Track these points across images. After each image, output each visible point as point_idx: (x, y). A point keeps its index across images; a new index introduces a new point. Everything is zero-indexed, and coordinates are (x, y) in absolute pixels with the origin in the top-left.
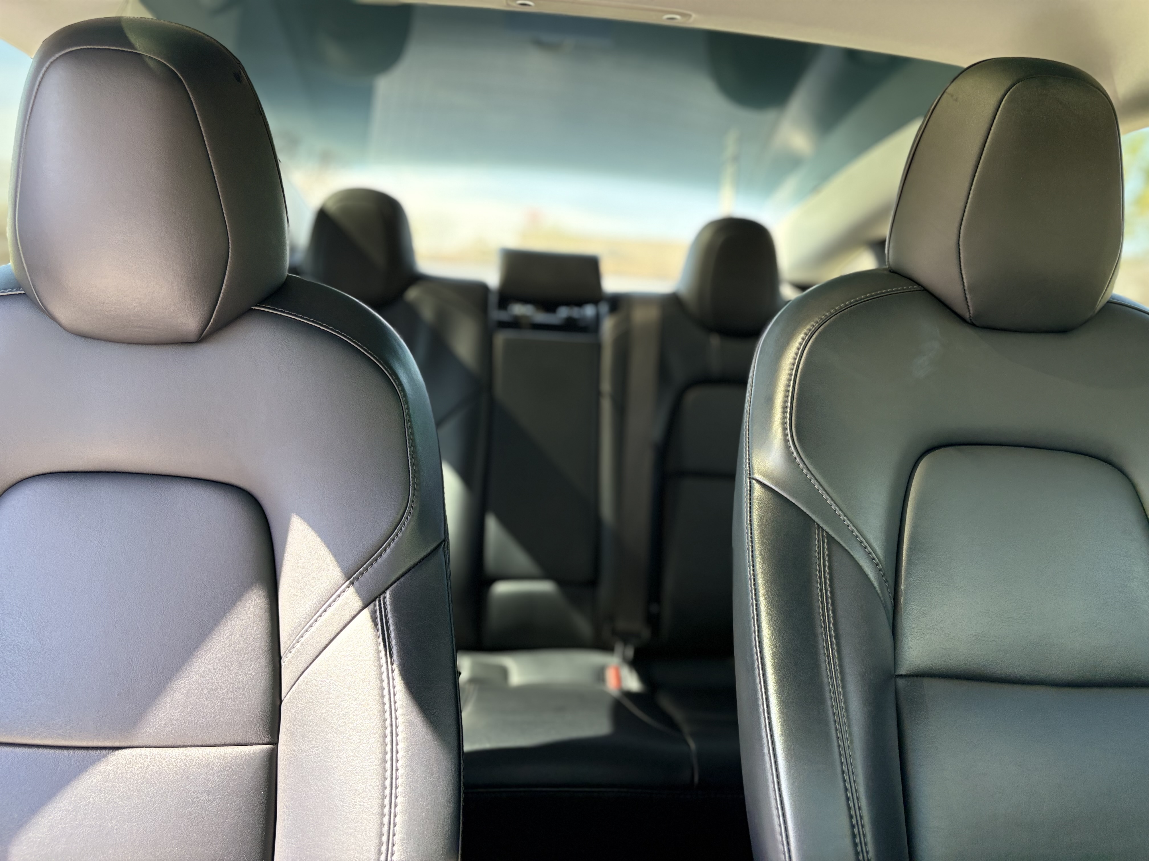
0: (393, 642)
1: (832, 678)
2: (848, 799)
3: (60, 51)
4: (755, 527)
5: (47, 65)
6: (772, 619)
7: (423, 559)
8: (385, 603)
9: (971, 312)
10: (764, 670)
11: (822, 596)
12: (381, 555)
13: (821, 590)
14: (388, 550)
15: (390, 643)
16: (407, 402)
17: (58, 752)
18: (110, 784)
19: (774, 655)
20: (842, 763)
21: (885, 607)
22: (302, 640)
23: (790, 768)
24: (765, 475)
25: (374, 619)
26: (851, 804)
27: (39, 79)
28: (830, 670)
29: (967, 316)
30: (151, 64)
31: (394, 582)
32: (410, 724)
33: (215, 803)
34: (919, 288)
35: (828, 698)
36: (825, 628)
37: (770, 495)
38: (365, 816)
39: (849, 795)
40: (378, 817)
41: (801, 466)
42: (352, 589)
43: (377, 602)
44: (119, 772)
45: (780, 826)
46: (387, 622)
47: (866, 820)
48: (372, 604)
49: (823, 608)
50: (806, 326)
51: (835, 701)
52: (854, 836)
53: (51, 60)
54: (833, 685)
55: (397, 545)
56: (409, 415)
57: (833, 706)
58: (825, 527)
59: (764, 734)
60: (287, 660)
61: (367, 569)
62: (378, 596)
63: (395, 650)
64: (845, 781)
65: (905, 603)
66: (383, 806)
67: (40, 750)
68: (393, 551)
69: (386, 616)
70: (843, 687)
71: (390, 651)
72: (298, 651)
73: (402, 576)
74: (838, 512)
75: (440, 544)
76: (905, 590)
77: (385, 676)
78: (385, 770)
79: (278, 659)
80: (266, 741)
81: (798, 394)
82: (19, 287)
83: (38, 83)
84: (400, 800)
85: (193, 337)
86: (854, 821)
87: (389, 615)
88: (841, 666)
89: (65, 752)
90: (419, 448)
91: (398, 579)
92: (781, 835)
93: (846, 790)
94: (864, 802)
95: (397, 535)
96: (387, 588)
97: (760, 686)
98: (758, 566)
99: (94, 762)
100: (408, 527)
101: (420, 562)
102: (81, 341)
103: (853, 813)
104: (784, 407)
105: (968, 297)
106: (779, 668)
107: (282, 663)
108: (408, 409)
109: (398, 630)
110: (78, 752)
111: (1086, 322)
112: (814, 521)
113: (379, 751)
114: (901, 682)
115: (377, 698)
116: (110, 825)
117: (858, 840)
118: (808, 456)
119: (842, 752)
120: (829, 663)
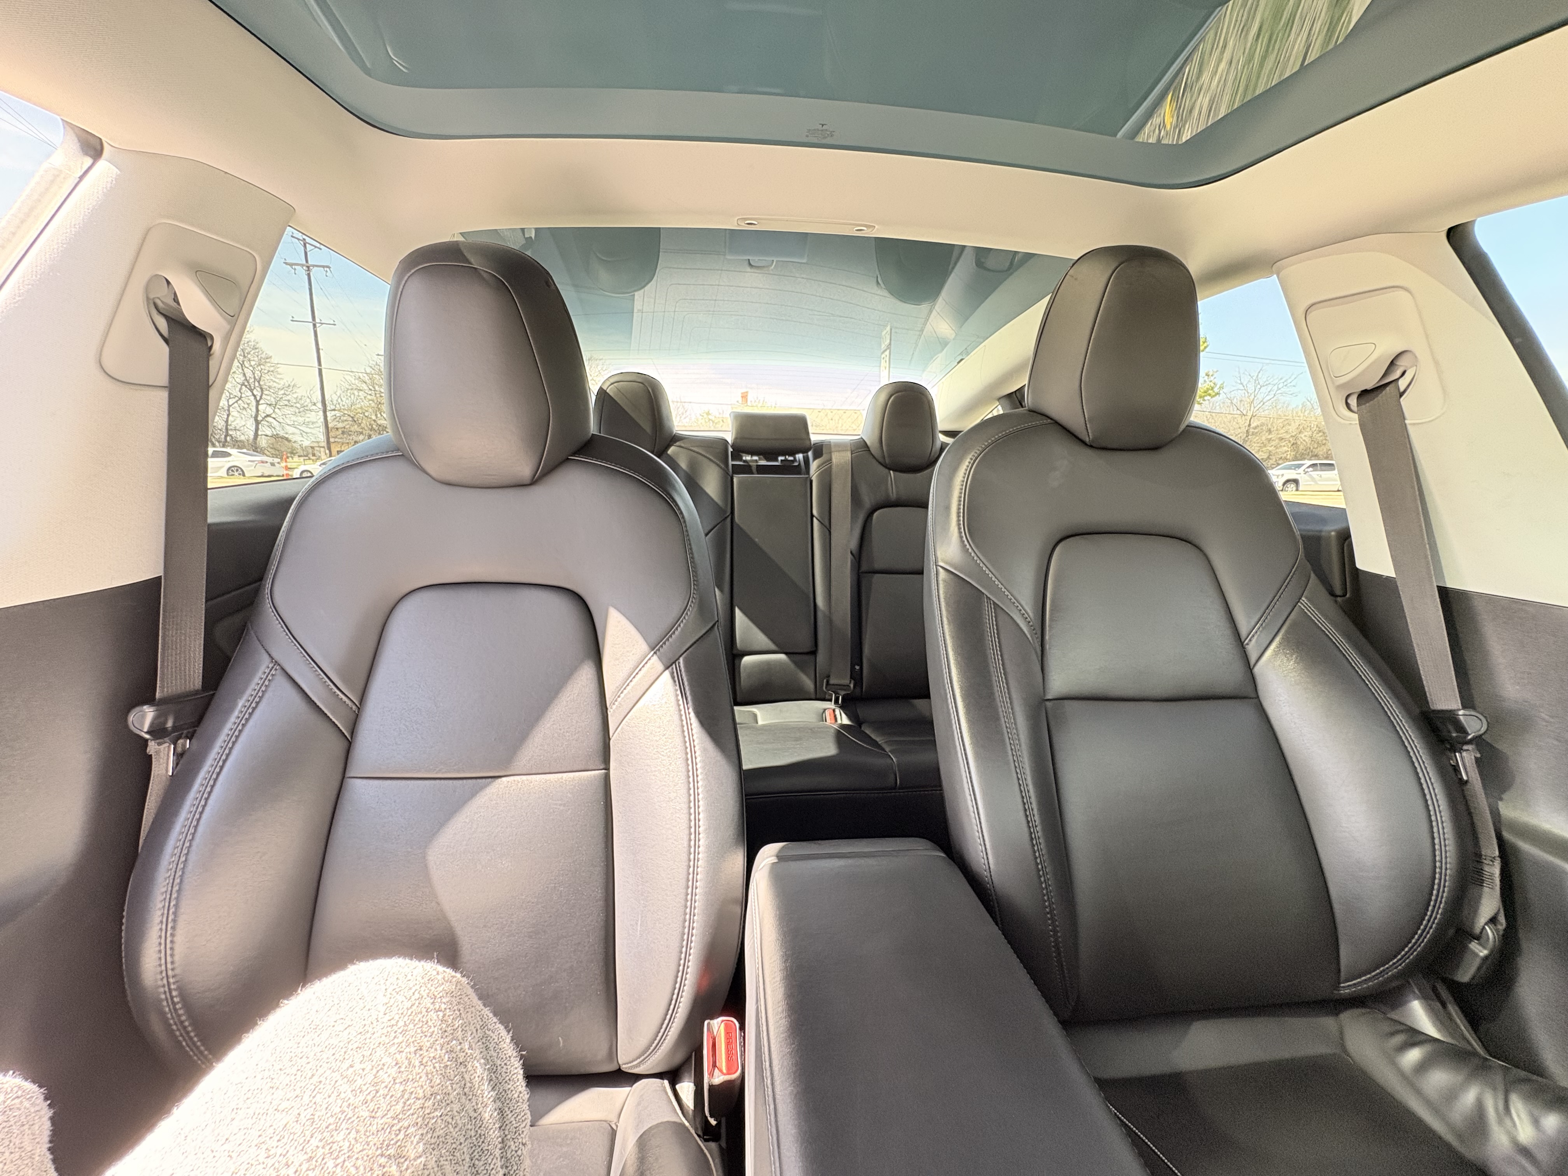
0: (688, 694)
1: (1003, 702)
2: (1020, 785)
3: (414, 267)
4: (942, 600)
5: (406, 278)
6: (958, 663)
7: (704, 634)
8: (679, 667)
9: (1091, 437)
10: (955, 699)
11: (992, 645)
12: (674, 632)
13: (992, 641)
14: (679, 629)
15: (685, 694)
16: (685, 522)
17: (455, 782)
18: (494, 802)
19: (961, 688)
20: (1014, 761)
21: (1036, 652)
22: (622, 695)
23: (978, 767)
24: (946, 563)
25: (673, 678)
26: (1022, 789)
27: (400, 290)
28: (1002, 697)
29: (1087, 440)
30: (485, 275)
31: (685, 651)
32: (705, 750)
33: (570, 812)
34: (1052, 421)
35: (1002, 716)
36: (996, 668)
37: (952, 576)
38: (678, 815)
39: (1021, 782)
40: (687, 816)
41: (973, 554)
42: (655, 657)
43: (674, 666)
44: (500, 793)
45: (973, 806)
46: (682, 680)
47: (1033, 799)
48: (671, 668)
49: (994, 654)
50: (970, 453)
51: (1007, 718)
52: (1025, 810)
53: (409, 275)
54: (1005, 707)
55: (685, 625)
56: (687, 531)
57: (1005, 722)
58: (991, 597)
59: (957, 744)
60: (612, 710)
61: (665, 643)
62: (674, 662)
63: (689, 699)
64: (1017, 773)
65: (1050, 648)
66: (690, 808)
67: (442, 781)
68: (682, 630)
69: (681, 675)
70: (1012, 709)
71: (686, 699)
72: (620, 704)
73: (690, 647)
74: (1000, 586)
75: (714, 625)
76: (1049, 639)
77: (684, 718)
78: (689, 783)
79: (605, 710)
80: (601, 767)
81: (968, 503)
82: (398, 450)
83: (399, 293)
84: (701, 803)
85: (528, 482)
86: (1025, 801)
87: (684, 675)
88: (1009, 693)
89: (461, 782)
90: (696, 555)
91: (688, 649)
92: (974, 812)
93: (1019, 779)
94: (1031, 788)
95: (685, 618)
96: (681, 656)
97: (952, 711)
98: (946, 627)
99: (482, 788)
100: (692, 612)
101: (702, 636)
102: (446, 488)
103: (1024, 795)
104: (958, 513)
105: (1088, 426)
106: (966, 697)
107: (609, 713)
108: (686, 526)
109: (690, 685)
110: (470, 781)
111: (1171, 441)
112: (983, 593)
113: (684, 770)
114: (1048, 703)
115: (680, 733)
116: (497, 831)
117: (1028, 813)
118: (977, 547)
119: (1014, 753)
120: (1001, 692)
